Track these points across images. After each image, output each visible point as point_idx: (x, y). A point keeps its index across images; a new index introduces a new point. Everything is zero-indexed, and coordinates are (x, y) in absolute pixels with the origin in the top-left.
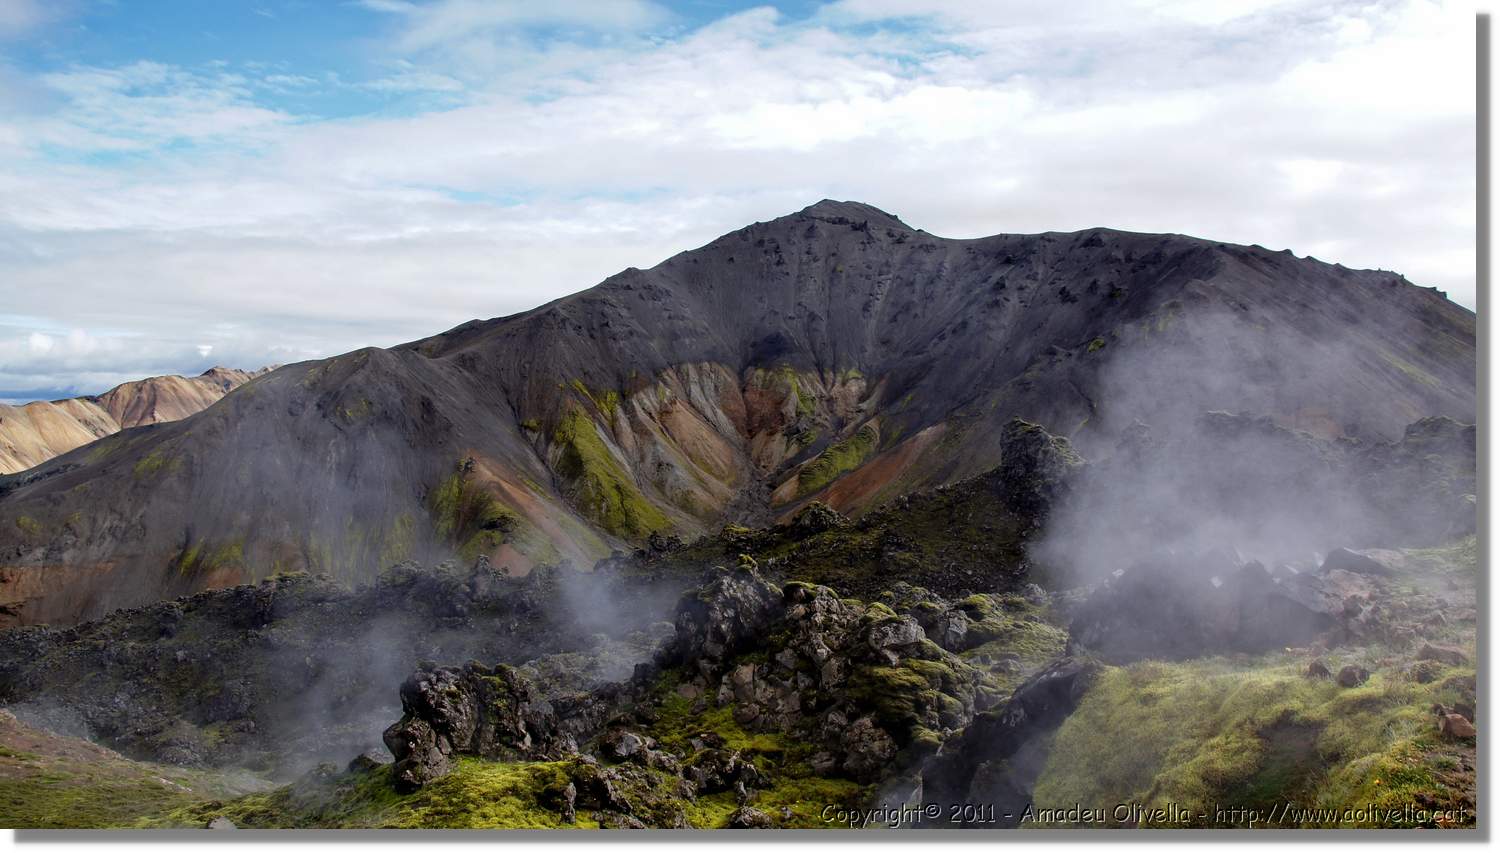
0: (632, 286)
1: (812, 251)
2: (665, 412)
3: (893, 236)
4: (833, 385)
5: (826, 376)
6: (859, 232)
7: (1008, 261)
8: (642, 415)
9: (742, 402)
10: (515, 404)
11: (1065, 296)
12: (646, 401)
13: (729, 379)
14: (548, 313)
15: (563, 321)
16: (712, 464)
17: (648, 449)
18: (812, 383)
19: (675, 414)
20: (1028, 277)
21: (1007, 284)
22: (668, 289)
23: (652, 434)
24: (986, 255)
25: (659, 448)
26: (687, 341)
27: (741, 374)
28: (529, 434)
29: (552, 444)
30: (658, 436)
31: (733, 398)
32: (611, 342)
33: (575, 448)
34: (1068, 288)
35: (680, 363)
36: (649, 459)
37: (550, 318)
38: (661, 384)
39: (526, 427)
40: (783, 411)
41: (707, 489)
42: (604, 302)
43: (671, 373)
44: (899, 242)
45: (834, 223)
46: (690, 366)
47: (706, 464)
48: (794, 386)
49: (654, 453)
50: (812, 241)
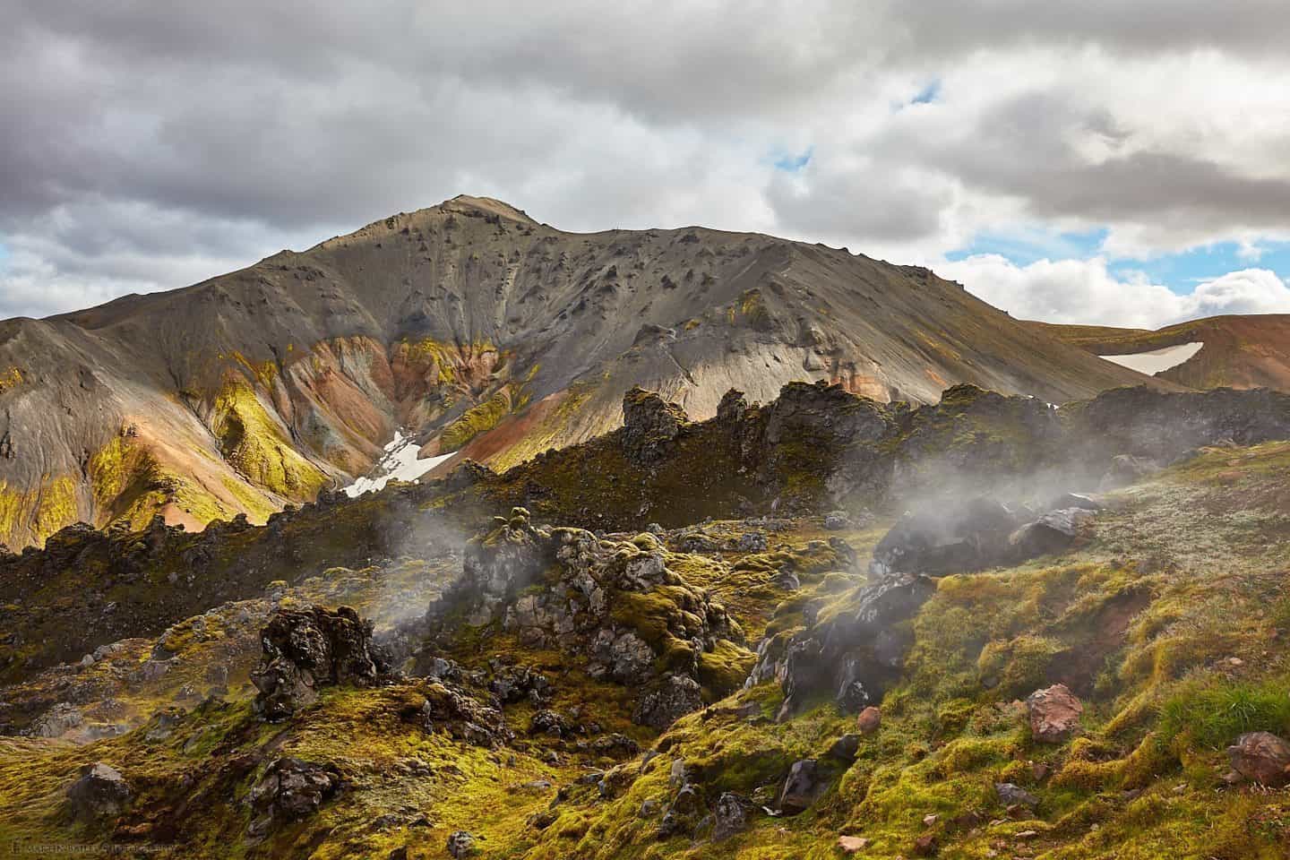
0: (287, 266)
1: (452, 239)
2: (320, 381)
3: (521, 229)
4: (470, 357)
5: (463, 349)
6: (492, 225)
7: (619, 253)
8: (299, 384)
9: (390, 372)
10: (176, 374)
11: (667, 283)
12: (301, 371)
13: (378, 352)
14: (207, 290)
15: (222, 297)
16: (364, 427)
17: (305, 415)
18: (451, 355)
19: (329, 383)
20: (636, 267)
21: (618, 273)
22: (321, 269)
23: (308, 400)
24: (600, 247)
25: (315, 413)
26: (339, 317)
27: (389, 346)
28: (190, 400)
29: (214, 410)
30: (314, 403)
31: (383, 369)
32: (268, 317)
33: (236, 413)
34: (669, 276)
35: (333, 338)
36: (306, 423)
37: (210, 295)
38: (316, 356)
39: (188, 395)
40: (427, 379)
41: (360, 449)
42: (262, 281)
43: (325, 346)
44: (527, 234)
45: (470, 216)
46: (343, 341)
47: (359, 427)
48: (436, 358)
49: (310, 418)
50: (451, 231)
